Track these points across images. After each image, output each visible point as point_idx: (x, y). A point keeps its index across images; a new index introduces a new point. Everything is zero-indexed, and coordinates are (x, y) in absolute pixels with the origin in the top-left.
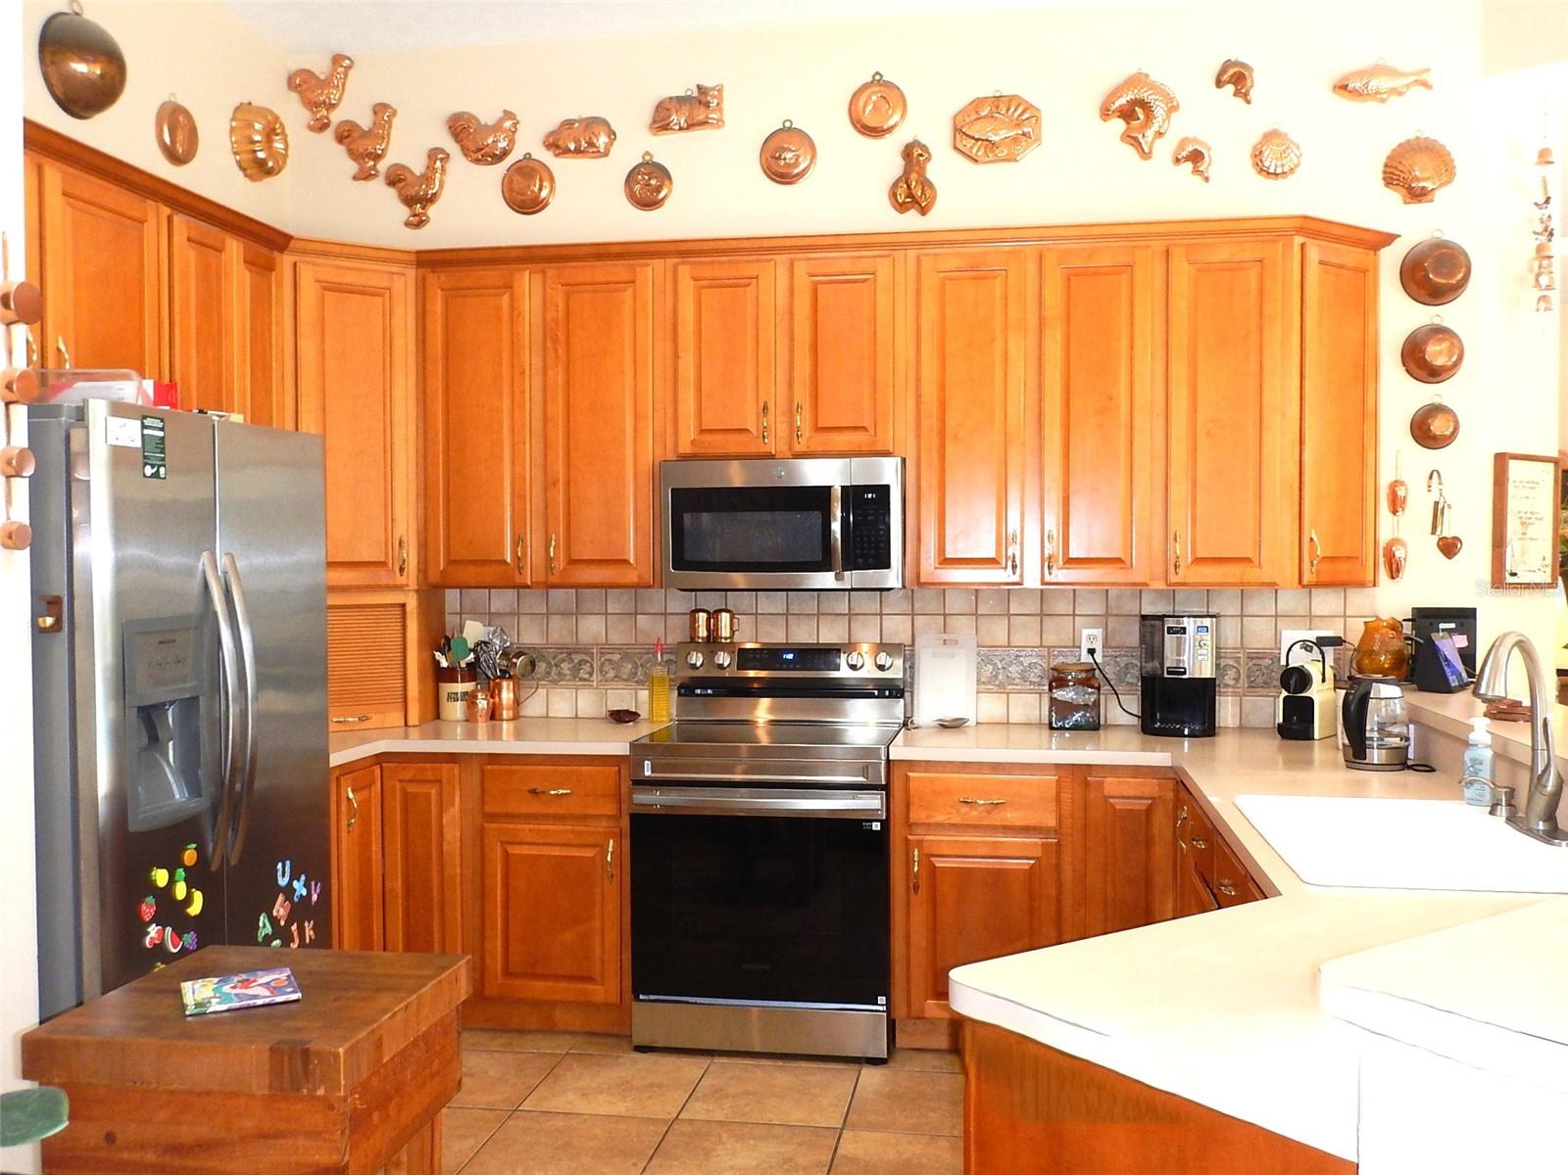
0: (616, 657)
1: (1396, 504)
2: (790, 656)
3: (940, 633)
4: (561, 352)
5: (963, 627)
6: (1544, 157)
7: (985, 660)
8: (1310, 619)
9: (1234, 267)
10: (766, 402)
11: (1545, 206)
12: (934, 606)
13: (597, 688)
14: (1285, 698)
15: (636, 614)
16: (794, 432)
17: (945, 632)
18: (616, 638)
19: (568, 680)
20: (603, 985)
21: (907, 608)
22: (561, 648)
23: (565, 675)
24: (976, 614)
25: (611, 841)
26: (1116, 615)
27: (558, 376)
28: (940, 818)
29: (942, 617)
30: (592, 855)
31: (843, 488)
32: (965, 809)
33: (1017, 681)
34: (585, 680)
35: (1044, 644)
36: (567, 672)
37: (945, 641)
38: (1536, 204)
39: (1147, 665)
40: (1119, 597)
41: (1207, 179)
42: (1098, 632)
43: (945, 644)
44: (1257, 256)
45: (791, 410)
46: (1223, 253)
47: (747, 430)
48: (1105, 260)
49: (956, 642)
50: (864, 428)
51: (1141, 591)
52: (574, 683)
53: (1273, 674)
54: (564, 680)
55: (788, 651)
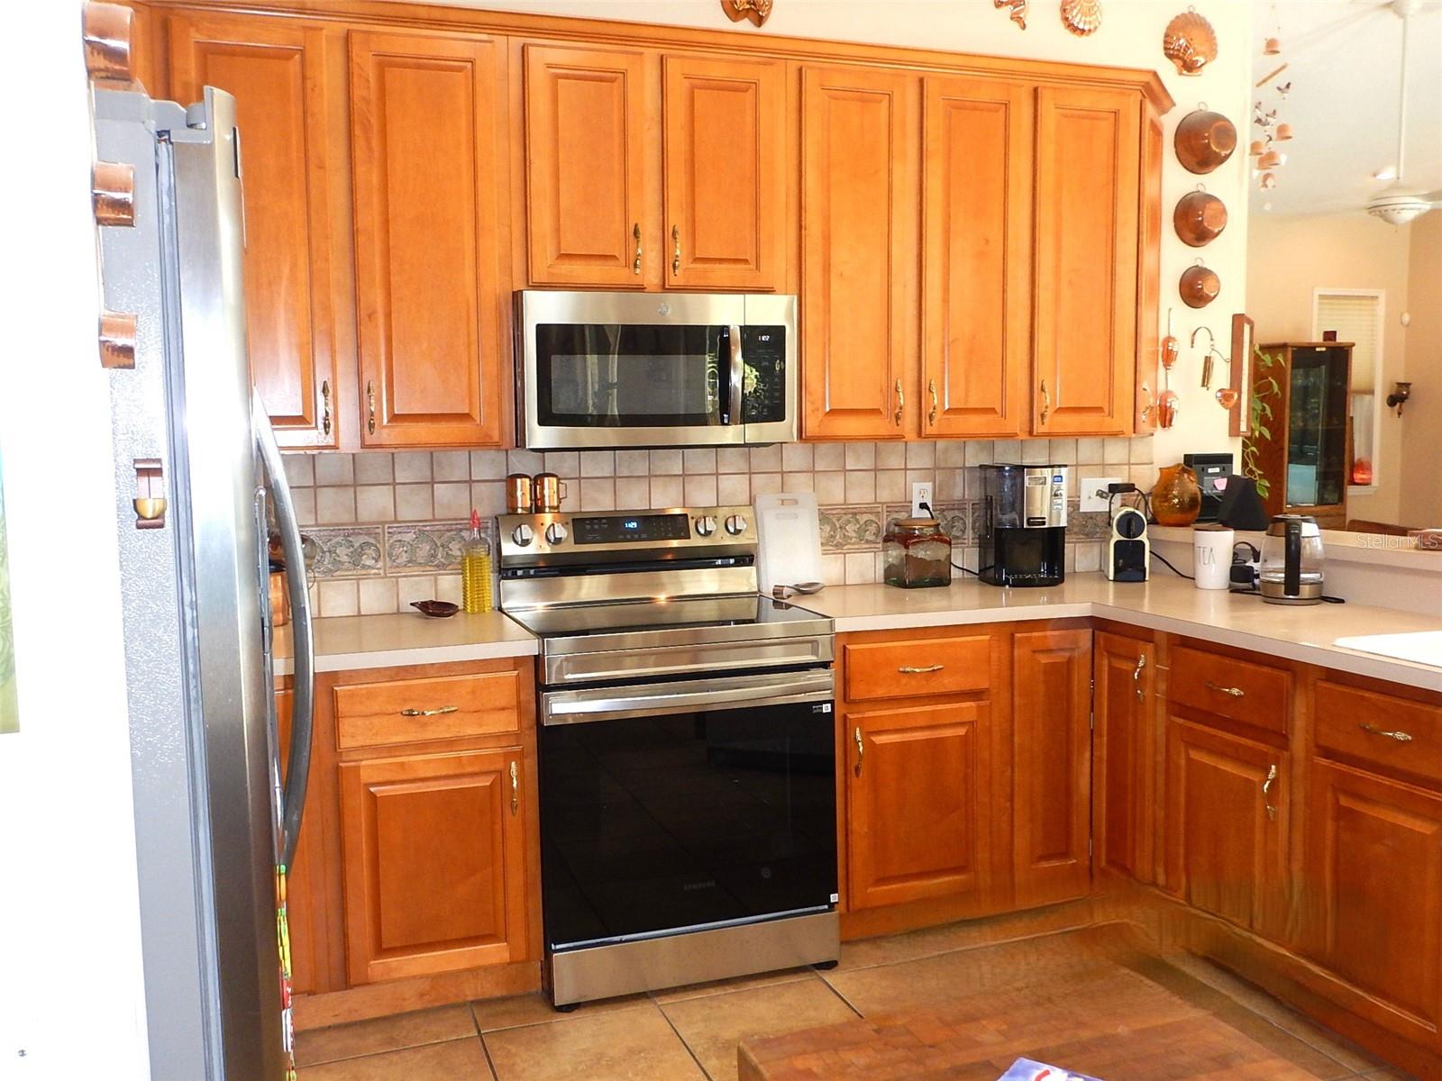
0: (409, 537)
1: (1169, 357)
2: (633, 525)
3: (778, 493)
4: (375, 143)
5: (800, 484)
6: (1272, 47)
7: (824, 517)
8: (1103, 467)
9: (1092, 115)
10: (636, 225)
11: (1286, 90)
12: (772, 465)
13: (386, 577)
14: (1118, 544)
15: (433, 482)
16: (667, 263)
17: (782, 492)
18: (407, 513)
19: (347, 570)
20: (506, 941)
21: (744, 467)
22: (336, 527)
23: (343, 563)
24: (813, 472)
25: (513, 763)
26: (943, 469)
27: (369, 175)
28: (880, 692)
29: (780, 475)
30: (488, 784)
31: (743, 329)
32: (904, 680)
33: (854, 540)
34: (370, 567)
35: (878, 500)
36: (345, 559)
37: (783, 501)
38: (1279, 89)
39: (1004, 517)
40: (946, 450)
41: (1024, 27)
42: (928, 486)
43: (782, 504)
44: (1113, 107)
45: (666, 236)
46: (1085, 99)
47: (615, 257)
48: (984, 95)
49: (796, 502)
50: (746, 261)
51: (965, 442)
52: (355, 572)
53: (1074, 521)
54: (342, 570)
55: (631, 519)
